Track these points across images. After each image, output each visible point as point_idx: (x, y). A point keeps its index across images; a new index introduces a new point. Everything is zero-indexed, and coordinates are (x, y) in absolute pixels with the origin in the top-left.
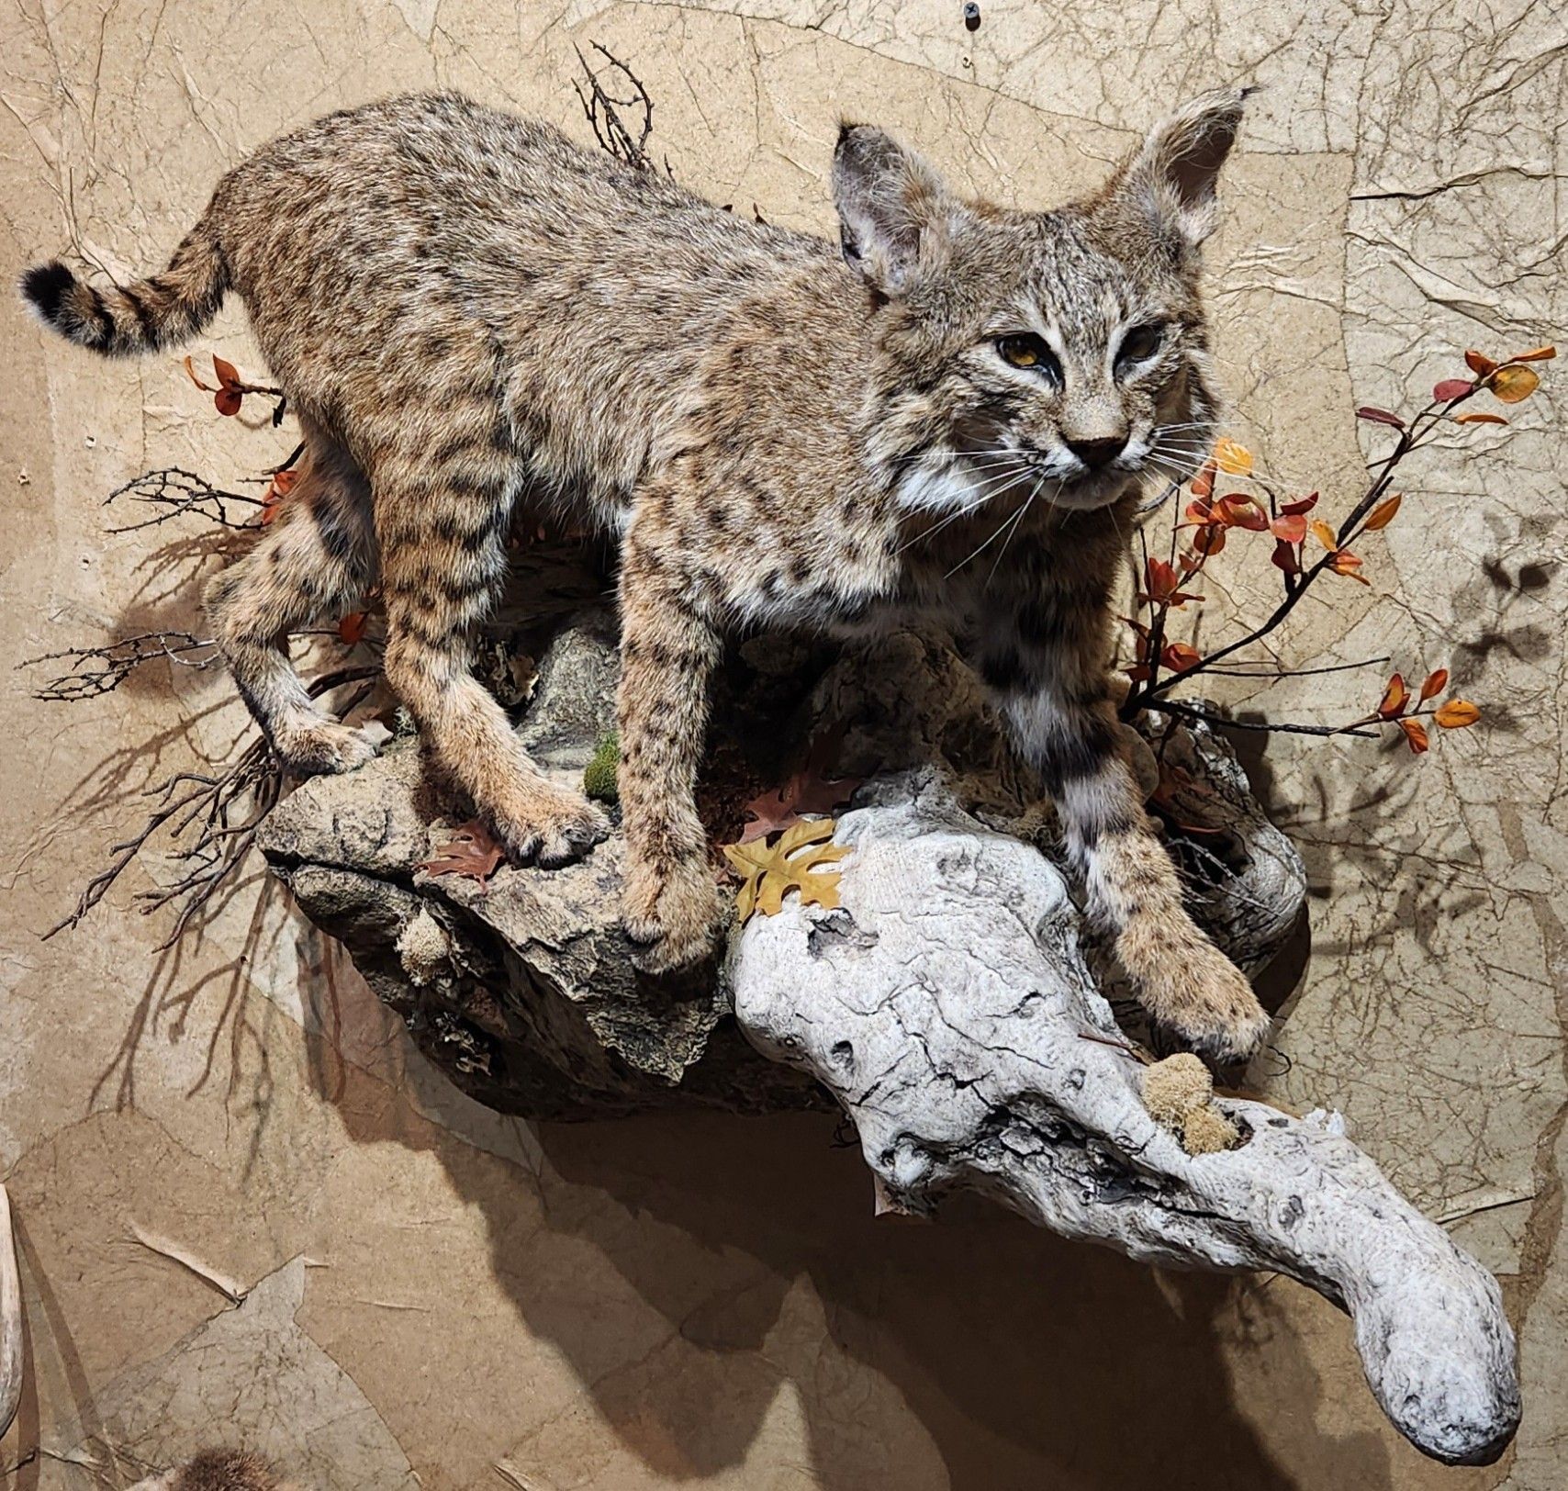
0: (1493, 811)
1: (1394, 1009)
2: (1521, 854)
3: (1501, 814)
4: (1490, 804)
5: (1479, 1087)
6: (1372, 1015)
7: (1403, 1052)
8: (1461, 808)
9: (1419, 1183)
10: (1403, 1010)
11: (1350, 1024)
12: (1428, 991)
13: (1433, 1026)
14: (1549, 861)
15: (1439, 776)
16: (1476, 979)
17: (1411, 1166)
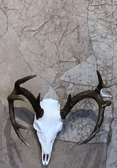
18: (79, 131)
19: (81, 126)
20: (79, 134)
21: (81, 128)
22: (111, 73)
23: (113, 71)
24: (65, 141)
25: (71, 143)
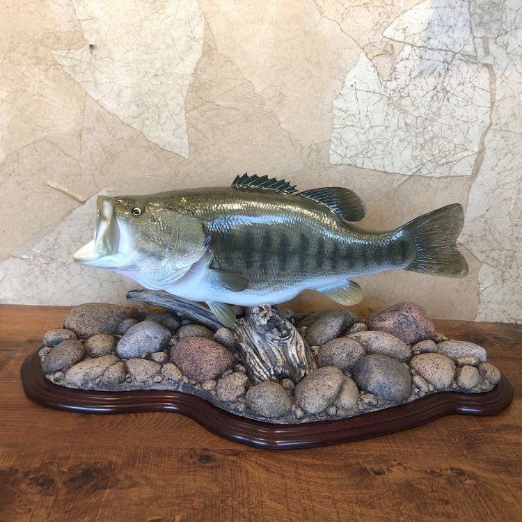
0: (481, 40)
1: (448, 99)
2: (487, 52)
3: (483, 41)
4: (481, 38)
5: (467, 122)
6: (442, 101)
7: (448, 112)
8: (473, 40)
9: (449, 150)
10: (450, 100)
11: (436, 104)
12: (458, 94)
13: (458, 105)
14: (494, 55)
15: (468, 29)
16: (471, 91)
17: (447, 146)
18: (417, 152)
19: (421, 140)
20: (415, 158)
21: (421, 145)
22: (498, 20)
23: (504, 15)
24: (386, 172)
25: (397, 177)
